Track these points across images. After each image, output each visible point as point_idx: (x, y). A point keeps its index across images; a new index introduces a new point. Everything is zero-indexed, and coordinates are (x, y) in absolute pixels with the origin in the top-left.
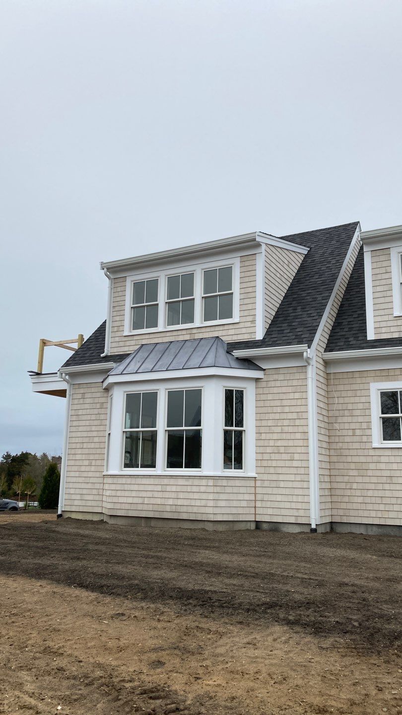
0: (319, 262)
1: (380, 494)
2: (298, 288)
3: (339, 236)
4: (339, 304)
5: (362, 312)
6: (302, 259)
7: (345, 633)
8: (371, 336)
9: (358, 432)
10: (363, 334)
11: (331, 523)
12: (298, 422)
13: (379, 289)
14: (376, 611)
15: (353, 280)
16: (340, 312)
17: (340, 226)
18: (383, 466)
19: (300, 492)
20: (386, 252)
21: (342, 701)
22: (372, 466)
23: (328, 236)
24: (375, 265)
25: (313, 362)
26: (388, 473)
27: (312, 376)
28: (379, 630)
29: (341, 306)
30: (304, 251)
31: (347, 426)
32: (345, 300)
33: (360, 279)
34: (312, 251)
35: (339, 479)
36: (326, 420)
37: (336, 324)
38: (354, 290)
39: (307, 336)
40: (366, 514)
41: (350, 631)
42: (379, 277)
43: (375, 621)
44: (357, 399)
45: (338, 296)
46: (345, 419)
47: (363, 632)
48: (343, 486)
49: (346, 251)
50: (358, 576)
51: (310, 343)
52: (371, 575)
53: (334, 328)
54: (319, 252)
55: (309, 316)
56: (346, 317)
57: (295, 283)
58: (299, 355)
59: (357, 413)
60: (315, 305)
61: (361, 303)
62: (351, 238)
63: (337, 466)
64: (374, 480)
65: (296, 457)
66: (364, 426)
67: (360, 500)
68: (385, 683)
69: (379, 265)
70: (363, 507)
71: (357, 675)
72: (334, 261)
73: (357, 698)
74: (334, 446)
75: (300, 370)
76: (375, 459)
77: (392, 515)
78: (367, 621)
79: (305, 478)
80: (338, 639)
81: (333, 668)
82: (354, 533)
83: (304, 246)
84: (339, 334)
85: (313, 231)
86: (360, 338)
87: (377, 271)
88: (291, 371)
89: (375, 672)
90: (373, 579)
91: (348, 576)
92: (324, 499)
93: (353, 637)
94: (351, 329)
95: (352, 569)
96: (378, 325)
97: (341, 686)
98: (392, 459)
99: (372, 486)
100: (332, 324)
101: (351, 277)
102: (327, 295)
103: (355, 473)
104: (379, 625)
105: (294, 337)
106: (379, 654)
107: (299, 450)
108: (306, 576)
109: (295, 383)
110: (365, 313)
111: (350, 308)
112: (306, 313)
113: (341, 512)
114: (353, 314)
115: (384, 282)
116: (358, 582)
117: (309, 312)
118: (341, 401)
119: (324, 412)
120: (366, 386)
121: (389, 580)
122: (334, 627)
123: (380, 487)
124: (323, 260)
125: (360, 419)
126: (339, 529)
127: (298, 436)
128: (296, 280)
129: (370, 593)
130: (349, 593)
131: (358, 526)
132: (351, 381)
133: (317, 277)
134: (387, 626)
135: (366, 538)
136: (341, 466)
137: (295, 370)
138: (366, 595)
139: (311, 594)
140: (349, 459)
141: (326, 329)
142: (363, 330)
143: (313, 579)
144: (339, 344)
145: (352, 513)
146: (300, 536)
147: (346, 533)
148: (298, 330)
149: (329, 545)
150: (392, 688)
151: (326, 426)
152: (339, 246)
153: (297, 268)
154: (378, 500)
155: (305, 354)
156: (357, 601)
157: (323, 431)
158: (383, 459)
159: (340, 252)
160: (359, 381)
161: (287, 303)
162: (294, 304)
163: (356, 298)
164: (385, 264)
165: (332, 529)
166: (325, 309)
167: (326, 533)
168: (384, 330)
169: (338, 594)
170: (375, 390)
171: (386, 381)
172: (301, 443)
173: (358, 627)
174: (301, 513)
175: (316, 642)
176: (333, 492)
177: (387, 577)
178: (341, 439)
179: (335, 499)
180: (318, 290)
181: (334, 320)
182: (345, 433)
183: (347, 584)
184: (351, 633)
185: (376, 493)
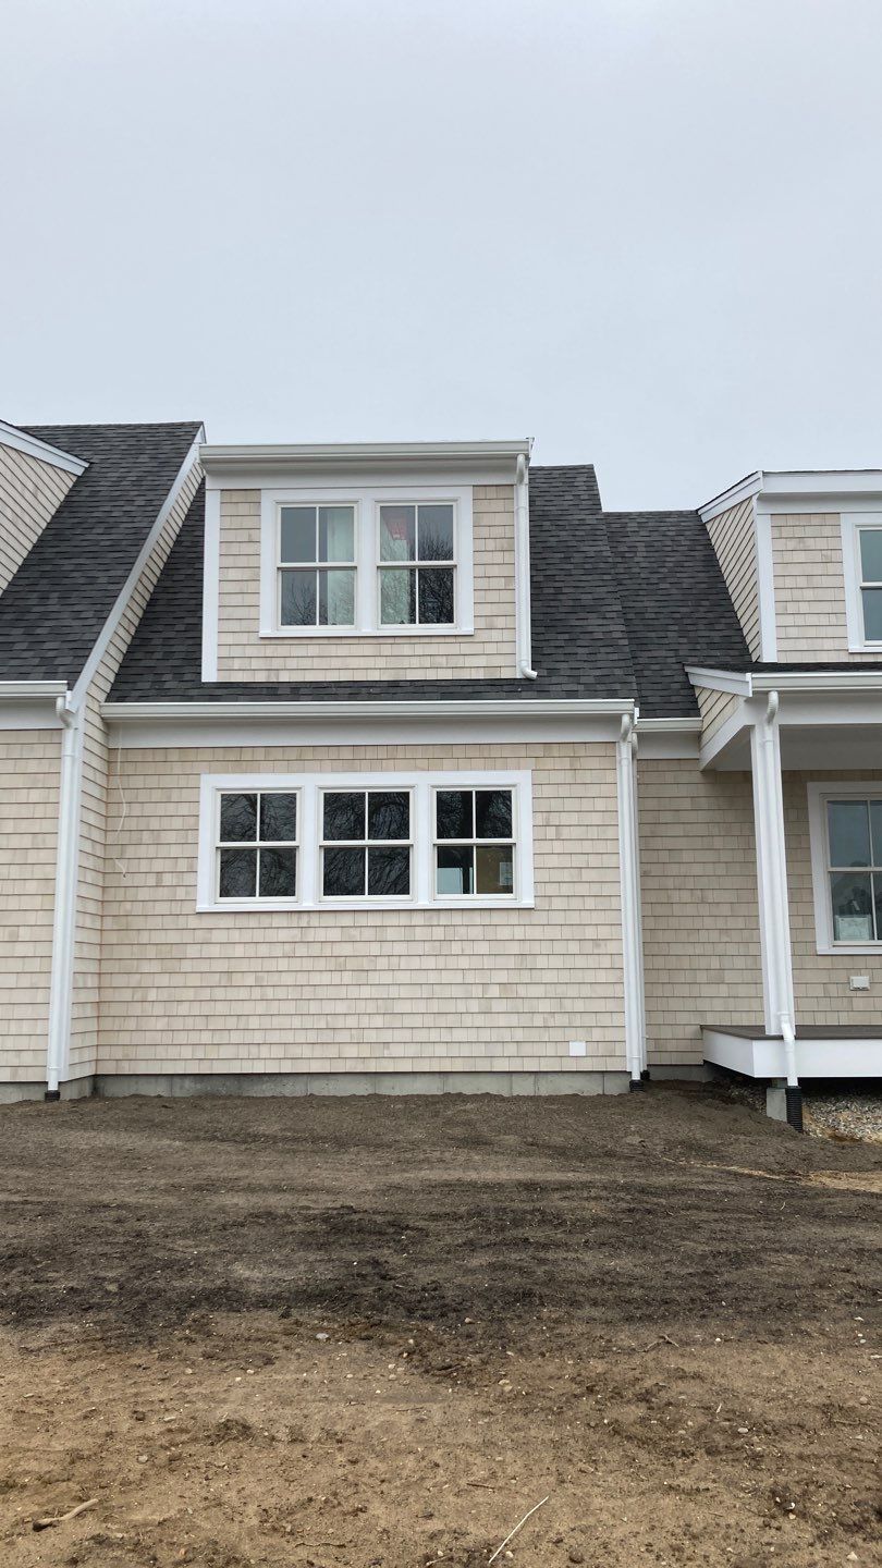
0: (107, 498)
1: (206, 1009)
2: (55, 550)
3: (157, 446)
4: (148, 597)
5: (195, 621)
6: (71, 485)
7: (86, 1310)
8: (210, 673)
9: (168, 879)
10: (193, 669)
11: (95, 1076)
12: (32, 857)
13: (232, 574)
14: (159, 1255)
15: (183, 549)
16: (148, 615)
17: (161, 425)
18: (215, 951)
19: (28, 1012)
20: (252, 497)
21: (52, 1457)
22: (192, 951)
23: (132, 441)
24: (227, 523)
25: (78, 723)
26: (223, 966)
27: (73, 751)
28: (159, 1293)
29: (152, 603)
30: (77, 467)
31: (144, 865)
32: (160, 590)
33: (195, 550)
34: (93, 470)
35: (119, 981)
36: (99, 851)
37: (137, 642)
38: (182, 572)
39: (67, 660)
40: (173, 1052)
41: (98, 1304)
42: (235, 549)
43: (154, 1276)
44: (171, 809)
45: (145, 580)
46: (142, 851)
47: (124, 1304)
48: (127, 995)
49: (169, 483)
50: (134, 1185)
51: (72, 678)
52: (163, 1182)
53: (132, 649)
54: (109, 475)
55: (77, 615)
56: (160, 628)
57: (50, 538)
58: (47, 704)
59: (171, 837)
60: (93, 594)
61: (194, 602)
62: (182, 455)
63: (118, 952)
64: (194, 980)
65: (24, 933)
66: (183, 865)
67: (161, 1024)
68: (152, 1402)
69: (236, 522)
70: (167, 1038)
71: (97, 1396)
72: (140, 501)
73: (86, 1444)
74: (113, 909)
75: (46, 737)
76: (200, 935)
77: (225, 1052)
78: (137, 1278)
79: (40, 981)
80: (66, 1326)
81: (44, 1390)
82: (144, 1096)
83: (76, 456)
84: (143, 663)
85: (99, 426)
86: (187, 677)
87: (231, 536)
88: (24, 738)
89: (135, 1383)
90: (166, 1191)
91: (113, 1187)
92: (80, 1027)
93: (103, 1316)
94: (168, 656)
95: (125, 1174)
96: (225, 652)
97: (56, 1425)
98: (236, 936)
99: (190, 994)
100: (128, 640)
101: (177, 543)
102: (120, 573)
103: (155, 966)
104: (161, 1284)
105: (37, 661)
106: (150, 1343)
107: (32, 918)
108: (16, 1198)
109: (33, 766)
110: (201, 624)
111: (172, 609)
112: (70, 608)
113: (118, 1053)
114: (175, 622)
115: (242, 561)
116: (131, 1200)
117: (76, 608)
118: (136, 809)
119: (96, 835)
120: (192, 782)
121: (199, 1188)
122: (63, 1300)
123: (206, 995)
124: (118, 493)
125: (175, 851)
126: (112, 1089)
127: (32, 887)
128: (53, 532)
129: (154, 1218)
130: (109, 1225)
131: (153, 1080)
132: (161, 768)
133: (100, 531)
134: (176, 1284)
135: (165, 1103)
136: (125, 952)
137: (34, 737)
138: (145, 1224)
139: (20, 1237)
140: (144, 937)
141: (113, 651)
142: (196, 660)
143: (31, 1203)
144: (139, 686)
145: (142, 1053)
146: (20, 1111)
147: (125, 1098)
148: (46, 646)
149: (82, 1125)
150: (167, 1410)
151: (99, 864)
152: (155, 469)
153: (57, 504)
154: (200, 1023)
155: (60, 702)
156: (122, 1240)
157: (90, 877)
158: (218, 936)
159: (157, 483)
160: (177, 768)
161: (27, 582)
162: (44, 585)
163: (187, 590)
164: (248, 523)
165: (95, 1091)
166: (113, 604)
167: (83, 1100)
168: (237, 664)
169: (82, 1230)
170: (211, 790)
171: (234, 772)
172: (37, 902)
173: (116, 1294)
174: (27, 1059)
175: (15, 1339)
176: (105, 1010)
177: (196, 1183)
178: (131, 894)
179: (107, 1024)
180: (99, 561)
181: (133, 631)
182: (138, 880)
183: (106, 1206)
184: (99, 1307)
185: (196, 1009)
